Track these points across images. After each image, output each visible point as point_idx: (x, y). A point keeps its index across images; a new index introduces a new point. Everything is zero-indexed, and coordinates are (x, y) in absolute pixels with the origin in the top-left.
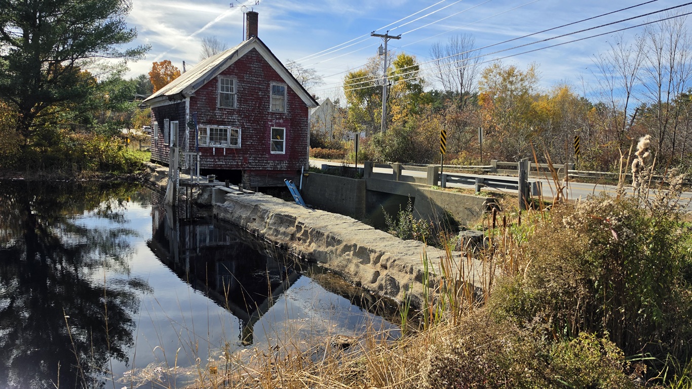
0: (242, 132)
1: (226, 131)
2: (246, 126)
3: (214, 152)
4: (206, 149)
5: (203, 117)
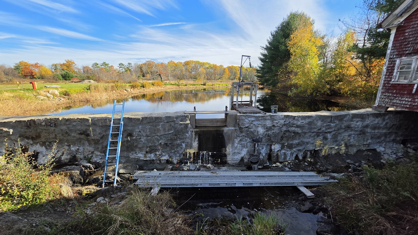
3: (414, 90)
4: (403, 86)
5: (409, 47)
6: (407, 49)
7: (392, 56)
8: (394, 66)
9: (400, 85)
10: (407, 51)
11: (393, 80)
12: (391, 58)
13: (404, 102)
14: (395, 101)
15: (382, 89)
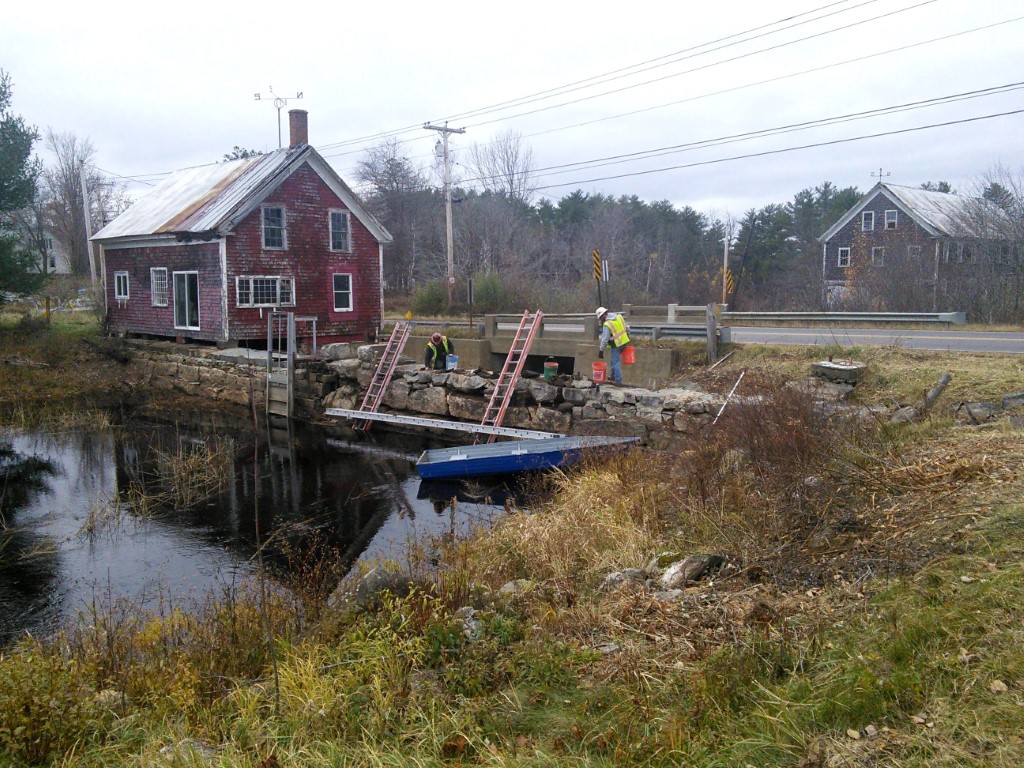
0: (296, 283)
2: (300, 274)
3: (261, 315)
4: (250, 310)
5: (244, 264)
7: (230, 272)
9: (246, 311)
10: (242, 268)
11: (238, 304)
12: (229, 275)
13: (255, 331)
14: (246, 331)
15: (229, 316)
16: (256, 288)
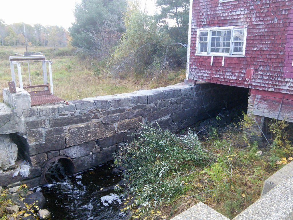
0: (249, 33)
1: (229, 33)
2: (255, 23)
3: (212, 63)
4: (204, 58)
5: (204, 18)
6: (203, 20)
7: (194, 26)
8: (195, 37)
9: (202, 58)
10: (203, 22)
11: (196, 52)
12: (193, 29)
13: (206, 75)
14: (199, 74)
15: (190, 61)
16: (213, 39)
